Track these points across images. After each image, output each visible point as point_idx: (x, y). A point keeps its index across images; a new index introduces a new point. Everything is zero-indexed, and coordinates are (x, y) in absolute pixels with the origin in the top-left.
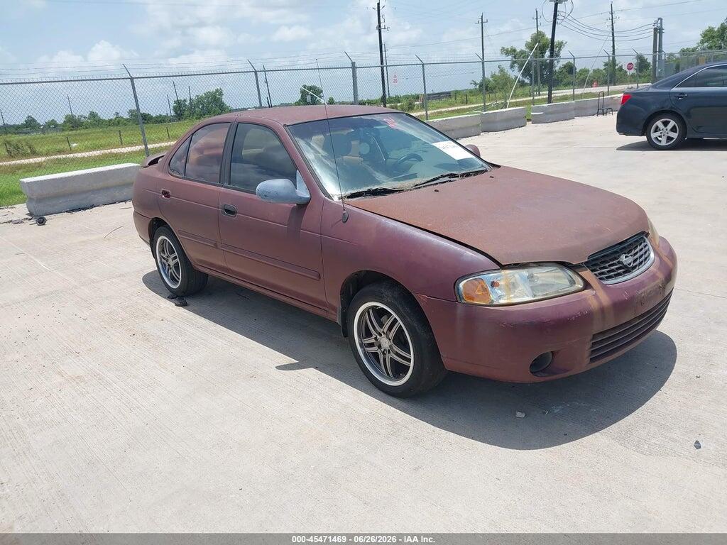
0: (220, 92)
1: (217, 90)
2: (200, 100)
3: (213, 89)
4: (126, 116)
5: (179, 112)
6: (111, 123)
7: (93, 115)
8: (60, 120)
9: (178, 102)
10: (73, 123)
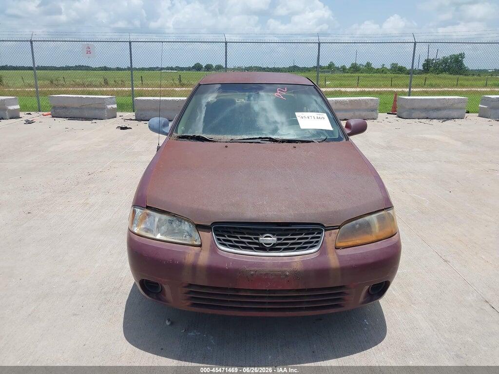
0: (462, 56)
1: (461, 54)
2: (445, 60)
3: (457, 53)
4: (389, 67)
5: (426, 68)
6: (378, 71)
7: (368, 64)
8: (348, 66)
9: (428, 61)
10: (355, 68)
